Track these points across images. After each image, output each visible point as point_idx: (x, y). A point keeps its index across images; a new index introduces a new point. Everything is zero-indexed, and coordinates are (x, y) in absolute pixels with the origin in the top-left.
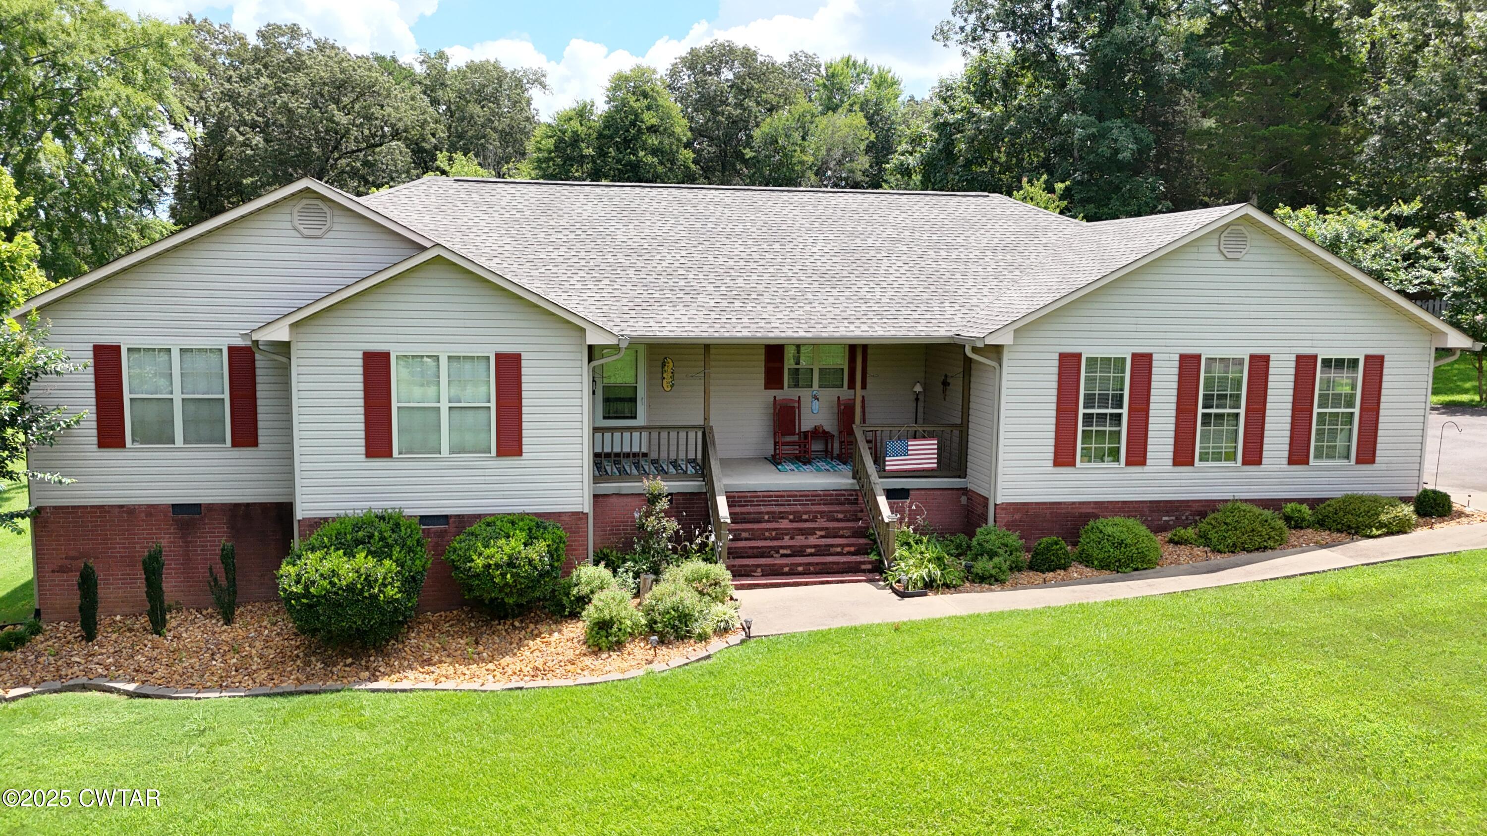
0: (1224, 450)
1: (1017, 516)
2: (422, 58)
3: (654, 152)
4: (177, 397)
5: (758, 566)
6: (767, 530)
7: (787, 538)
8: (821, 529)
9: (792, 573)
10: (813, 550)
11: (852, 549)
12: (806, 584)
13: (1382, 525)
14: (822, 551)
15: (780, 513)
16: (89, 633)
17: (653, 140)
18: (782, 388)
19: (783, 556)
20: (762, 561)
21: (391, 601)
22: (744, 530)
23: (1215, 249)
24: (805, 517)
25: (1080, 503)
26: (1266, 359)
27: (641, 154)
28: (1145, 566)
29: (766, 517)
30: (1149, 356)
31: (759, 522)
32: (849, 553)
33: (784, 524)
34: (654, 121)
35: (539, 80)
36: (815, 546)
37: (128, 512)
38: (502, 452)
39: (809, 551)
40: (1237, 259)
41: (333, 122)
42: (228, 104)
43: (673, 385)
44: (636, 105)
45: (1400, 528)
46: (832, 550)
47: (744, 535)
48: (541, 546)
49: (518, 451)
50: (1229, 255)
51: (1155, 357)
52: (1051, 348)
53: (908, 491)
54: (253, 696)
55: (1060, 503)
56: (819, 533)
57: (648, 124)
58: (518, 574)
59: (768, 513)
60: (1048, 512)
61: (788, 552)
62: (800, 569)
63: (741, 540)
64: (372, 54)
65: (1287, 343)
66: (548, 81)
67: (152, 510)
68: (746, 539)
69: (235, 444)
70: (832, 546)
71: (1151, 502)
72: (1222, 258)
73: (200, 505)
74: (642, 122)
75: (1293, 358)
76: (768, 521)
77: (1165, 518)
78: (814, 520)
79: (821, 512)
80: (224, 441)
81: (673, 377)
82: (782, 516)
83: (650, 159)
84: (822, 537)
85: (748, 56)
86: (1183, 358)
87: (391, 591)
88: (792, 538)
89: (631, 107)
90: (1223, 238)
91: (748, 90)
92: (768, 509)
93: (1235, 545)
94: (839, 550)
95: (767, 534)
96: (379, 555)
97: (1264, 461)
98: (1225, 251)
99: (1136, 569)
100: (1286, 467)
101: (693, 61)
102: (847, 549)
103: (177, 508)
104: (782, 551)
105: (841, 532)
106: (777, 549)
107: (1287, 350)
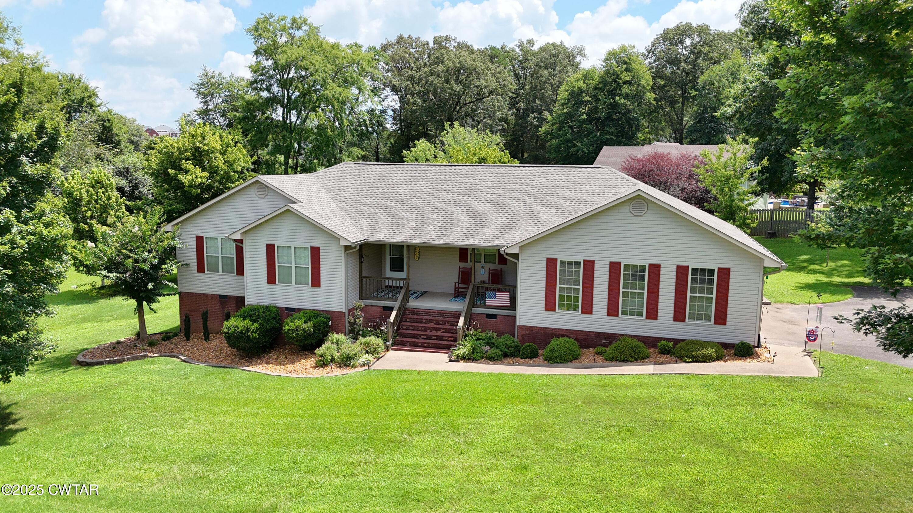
0: (636, 311)
1: (527, 332)
2: (519, 44)
3: (626, 97)
4: (220, 256)
5: (409, 342)
6: (420, 327)
7: (428, 331)
8: (443, 329)
9: (422, 346)
10: (435, 338)
11: (452, 339)
12: (424, 351)
13: (693, 357)
14: (439, 338)
15: (430, 320)
16: (188, 339)
17: (626, 90)
18: (467, 262)
19: (423, 338)
20: (413, 340)
21: (255, 338)
22: (411, 326)
23: (628, 211)
24: (441, 323)
25: (559, 329)
26: (658, 267)
27: (617, 98)
28: (561, 361)
29: (424, 321)
30: (593, 262)
31: (421, 322)
32: (451, 341)
33: (431, 325)
34: (627, 78)
35: (581, 52)
36: (436, 336)
37: (206, 296)
38: (313, 285)
39: (434, 337)
40: (641, 216)
41: (453, 90)
42: (409, 82)
43: (419, 258)
44: (617, 70)
45: (705, 359)
46: (444, 338)
47: (411, 328)
48: (310, 324)
49: (319, 286)
50: (635, 214)
51: (596, 262)
52: (542, 255)
53: (496, 315)
54: (213, 366)
55: (549, 328)
56: (442, 330)
57: (624, 80)
58: (298, 334)
59: (425, 319)
60: (543, 331)
61: (425, 337)
62: (426, 345)
63: (409, 330)
64: (489, 46)
65: (672, 259)
66: (586, 52)
67: (213, 296)
68: (412, 330)
69: (237, 274)
70: (444, 336)
71: (596, 332)
72: (632, 215)
73: (227, 296)
74: (621, 79)
75: (675, 267)
76: (425, 323)
77: (603, 341)
78: (444, 324)
79: (448, 321)
80: (234, 273)
81: (419, 255)
82: (431, 321)
83: (622, 101)
84: (444, 332)
85: (702, 30)
86: (612, 264)
87: (256, 335)
88: (431, 331)
89: (614, 70)
90: (631, 206)
91: (698, 53)
92: (425, 317)
93: (613, 358)
94: (446, 338)
95: (420, 328)
96: (253, 321)
97: (659, 318)
98: (633, 212)
99: (558, 363)
100: (672, 322)
101: (666, 36)
102: (450, 339)
103: (221, 296)
104: (422, 337)
105: (452, 331)
106: (420, 335)
107: (671, 262)
